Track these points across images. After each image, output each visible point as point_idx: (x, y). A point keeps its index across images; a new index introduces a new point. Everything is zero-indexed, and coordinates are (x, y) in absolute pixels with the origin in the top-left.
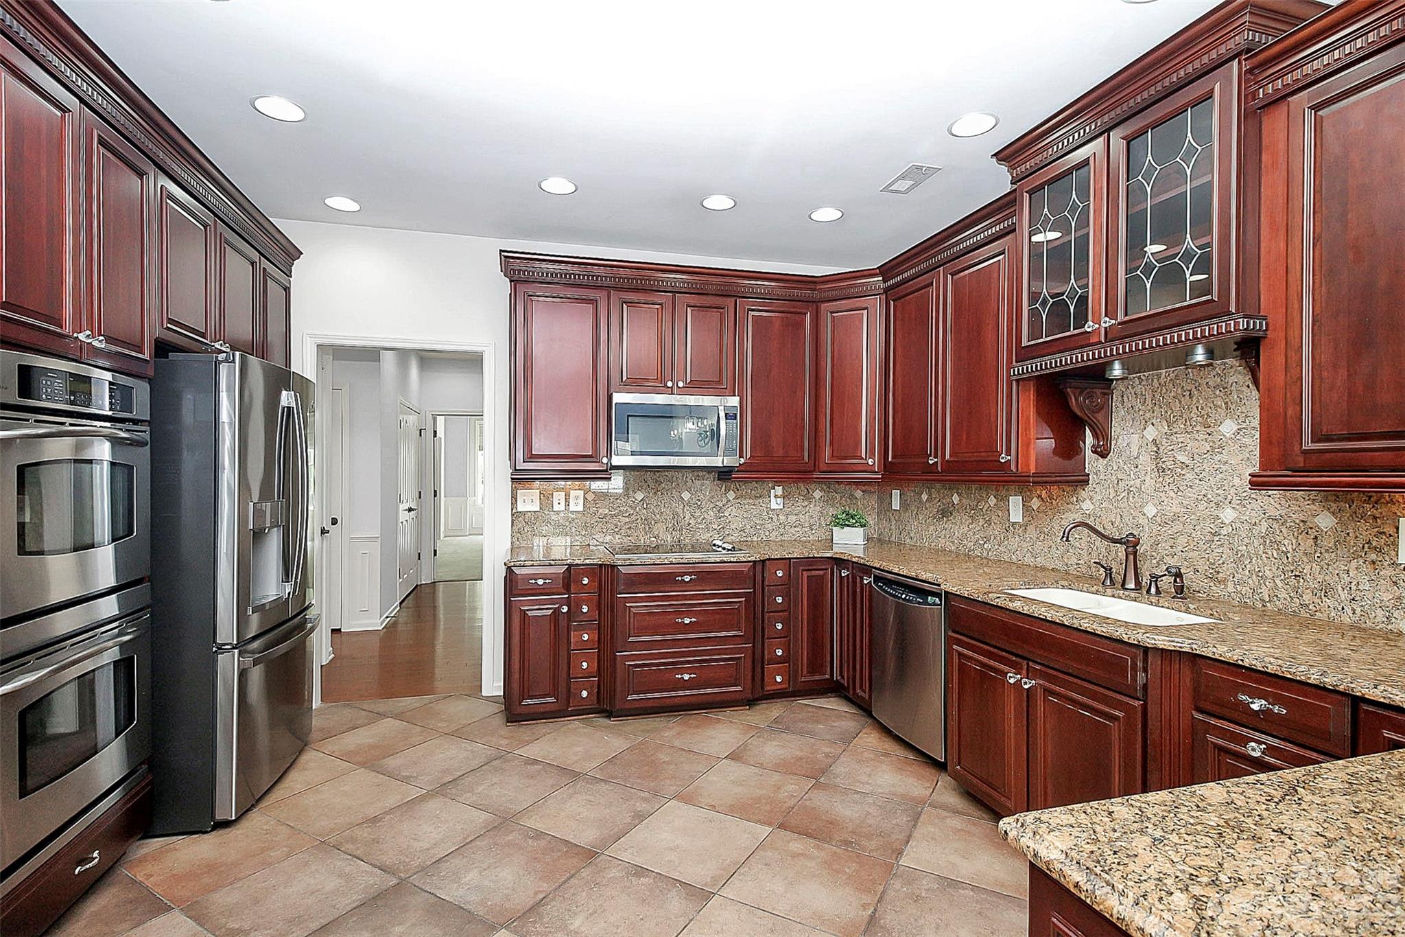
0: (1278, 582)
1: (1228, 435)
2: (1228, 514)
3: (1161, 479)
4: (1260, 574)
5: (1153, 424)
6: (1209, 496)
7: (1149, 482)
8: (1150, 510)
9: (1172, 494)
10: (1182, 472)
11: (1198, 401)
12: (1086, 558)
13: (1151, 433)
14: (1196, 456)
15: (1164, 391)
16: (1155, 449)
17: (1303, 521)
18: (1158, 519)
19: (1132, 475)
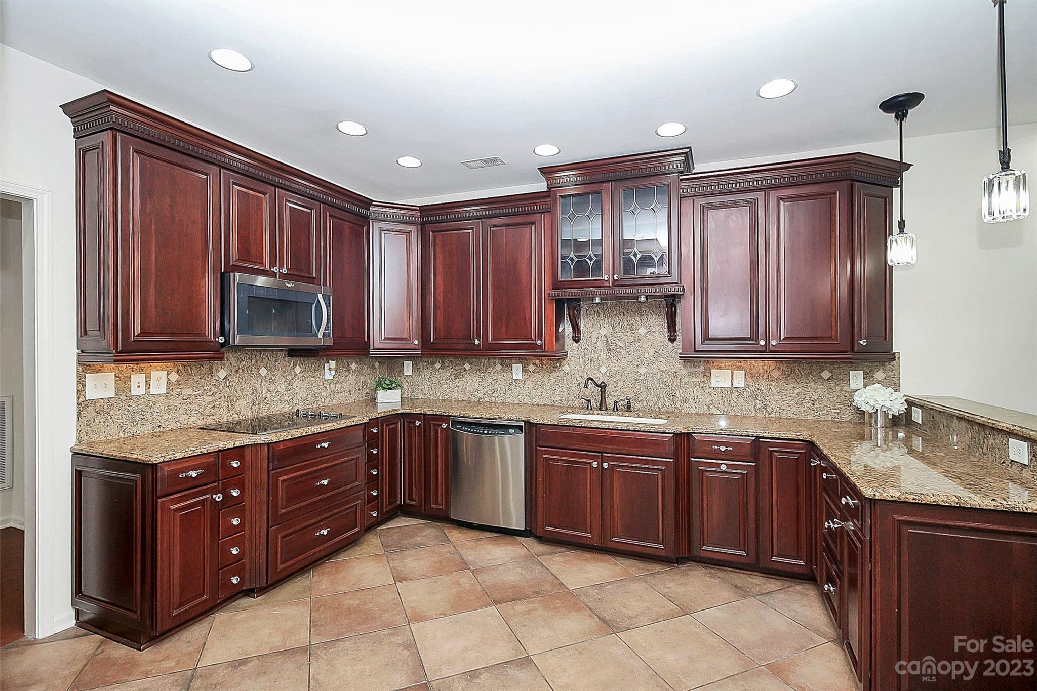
0: (665, 399)
1: (642, 334)
2: (642, 370)
3: (609, 354)
4: (658, 396)
5: (604, 327)
6: (634, 362)
7: (603, 355)
8: (603, 369)
9: (615, 361)
10: (620, 351)
11: (627, 317)
12: (566, 396)
13: (603, 331)
14: (627, 344)
15: (610, 311)
16: (606, 339)
17: (675, 372)
18: (608, 374)
19: (593, 352)
